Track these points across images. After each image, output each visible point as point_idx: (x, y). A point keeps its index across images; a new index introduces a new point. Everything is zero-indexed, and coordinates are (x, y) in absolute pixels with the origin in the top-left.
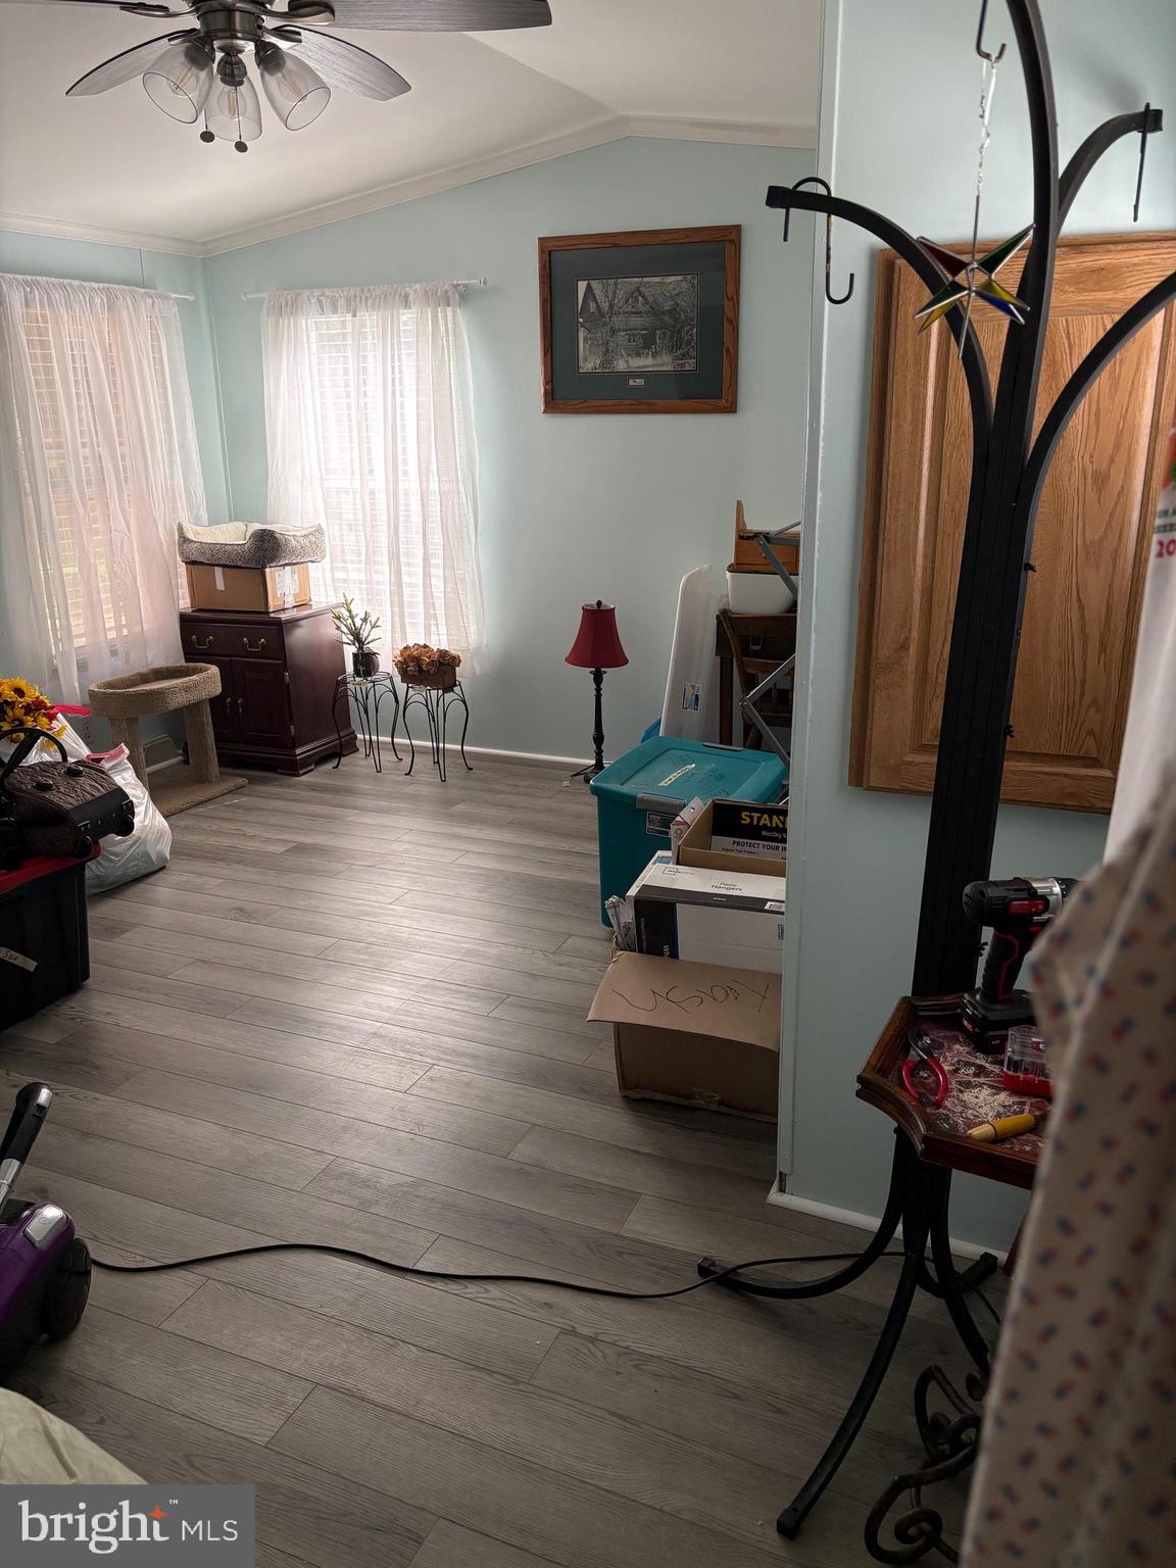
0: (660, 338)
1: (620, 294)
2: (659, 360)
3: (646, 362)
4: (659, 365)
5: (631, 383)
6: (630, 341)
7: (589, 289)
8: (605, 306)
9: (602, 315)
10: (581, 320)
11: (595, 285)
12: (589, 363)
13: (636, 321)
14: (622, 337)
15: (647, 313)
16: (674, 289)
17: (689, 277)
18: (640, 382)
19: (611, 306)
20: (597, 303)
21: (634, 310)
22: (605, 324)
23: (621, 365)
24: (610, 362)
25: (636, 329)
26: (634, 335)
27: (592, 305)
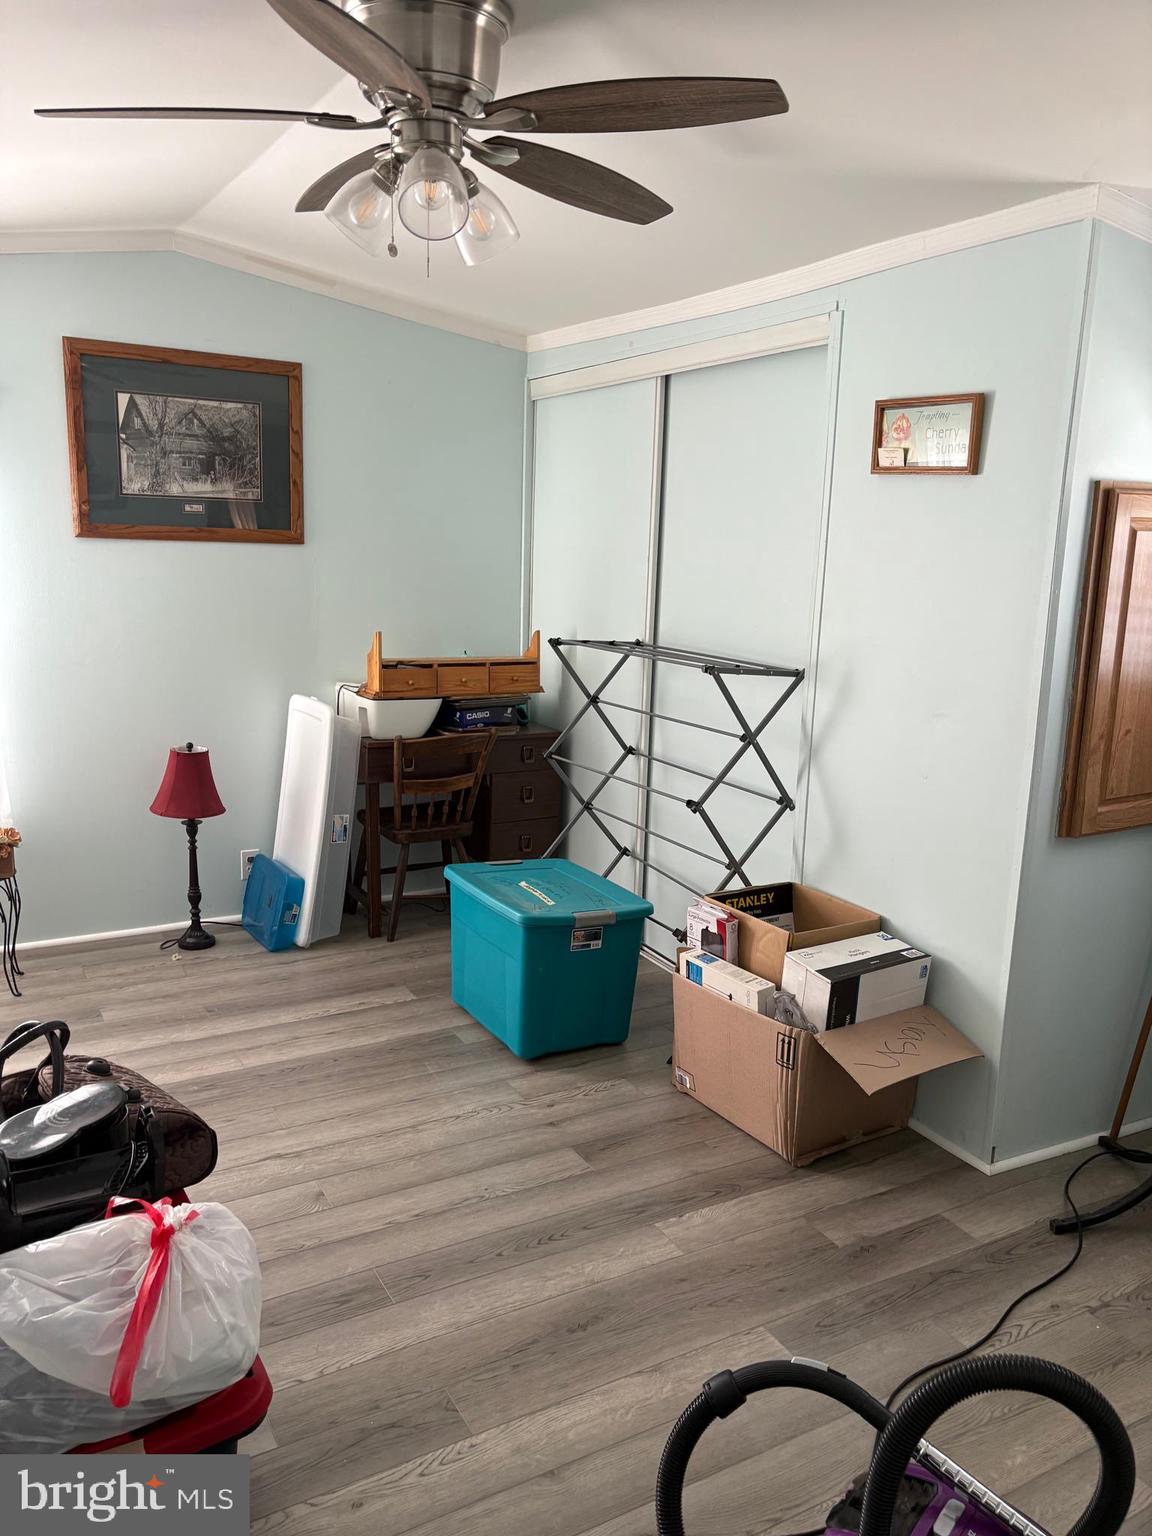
0: (220, 464)
1: (171, 414)
2: (219, 487)
3: (204, 488)
4: (217, 492)
5: (187, 508)
6: (184, 464)
7: (132, 404)
8: (154, 424)
9: (150, 433)
10: (123, 436)
11: (139, 399)
12: (135, 484)
13: (190, 443)
14: (175, 459)
15: (204, 437)
16: (234, 416)
17: (250, 406)
18: (198, 508)
19: (161, 425)
20: (142, 419)
21: (188, 432)
22: (153, 444)
23: (174, 489)
24: (161, 485)
25: (192, 453)
26: (190, 459)
27: (137, 422)
